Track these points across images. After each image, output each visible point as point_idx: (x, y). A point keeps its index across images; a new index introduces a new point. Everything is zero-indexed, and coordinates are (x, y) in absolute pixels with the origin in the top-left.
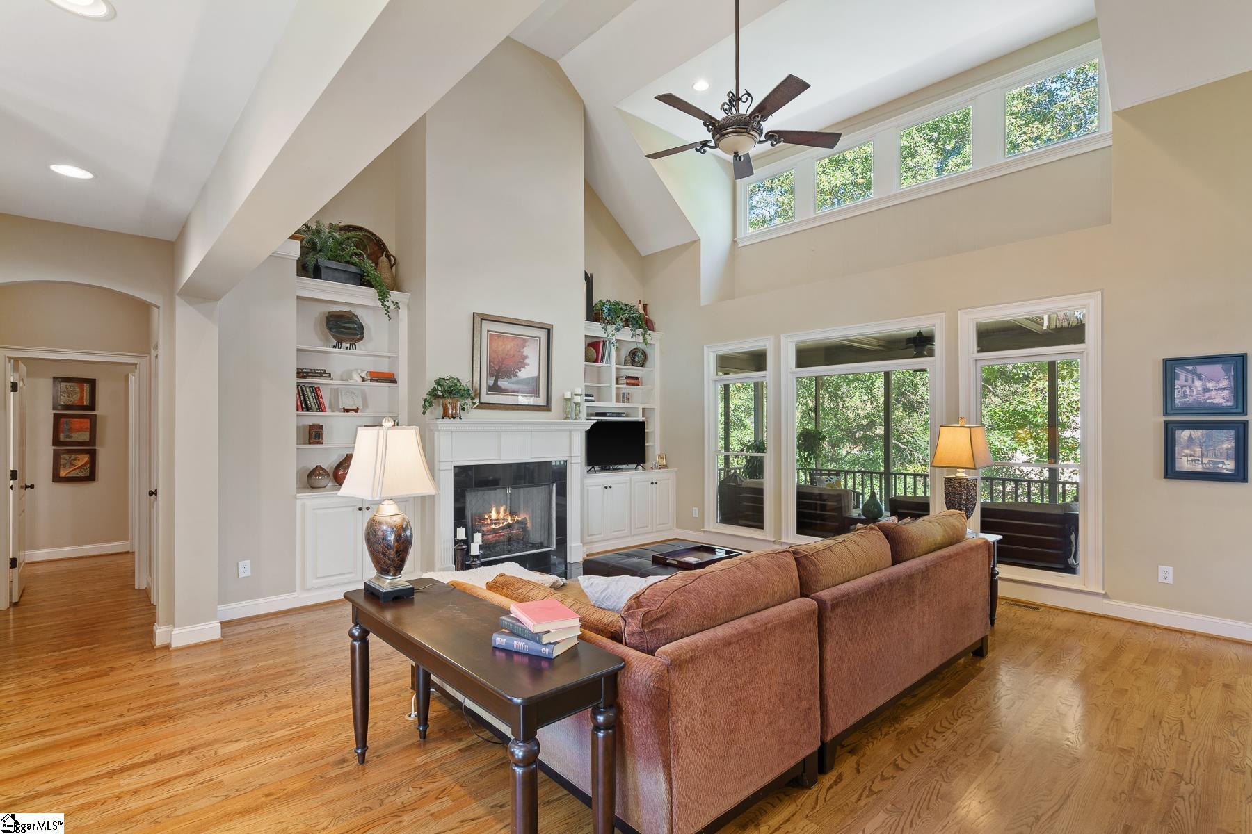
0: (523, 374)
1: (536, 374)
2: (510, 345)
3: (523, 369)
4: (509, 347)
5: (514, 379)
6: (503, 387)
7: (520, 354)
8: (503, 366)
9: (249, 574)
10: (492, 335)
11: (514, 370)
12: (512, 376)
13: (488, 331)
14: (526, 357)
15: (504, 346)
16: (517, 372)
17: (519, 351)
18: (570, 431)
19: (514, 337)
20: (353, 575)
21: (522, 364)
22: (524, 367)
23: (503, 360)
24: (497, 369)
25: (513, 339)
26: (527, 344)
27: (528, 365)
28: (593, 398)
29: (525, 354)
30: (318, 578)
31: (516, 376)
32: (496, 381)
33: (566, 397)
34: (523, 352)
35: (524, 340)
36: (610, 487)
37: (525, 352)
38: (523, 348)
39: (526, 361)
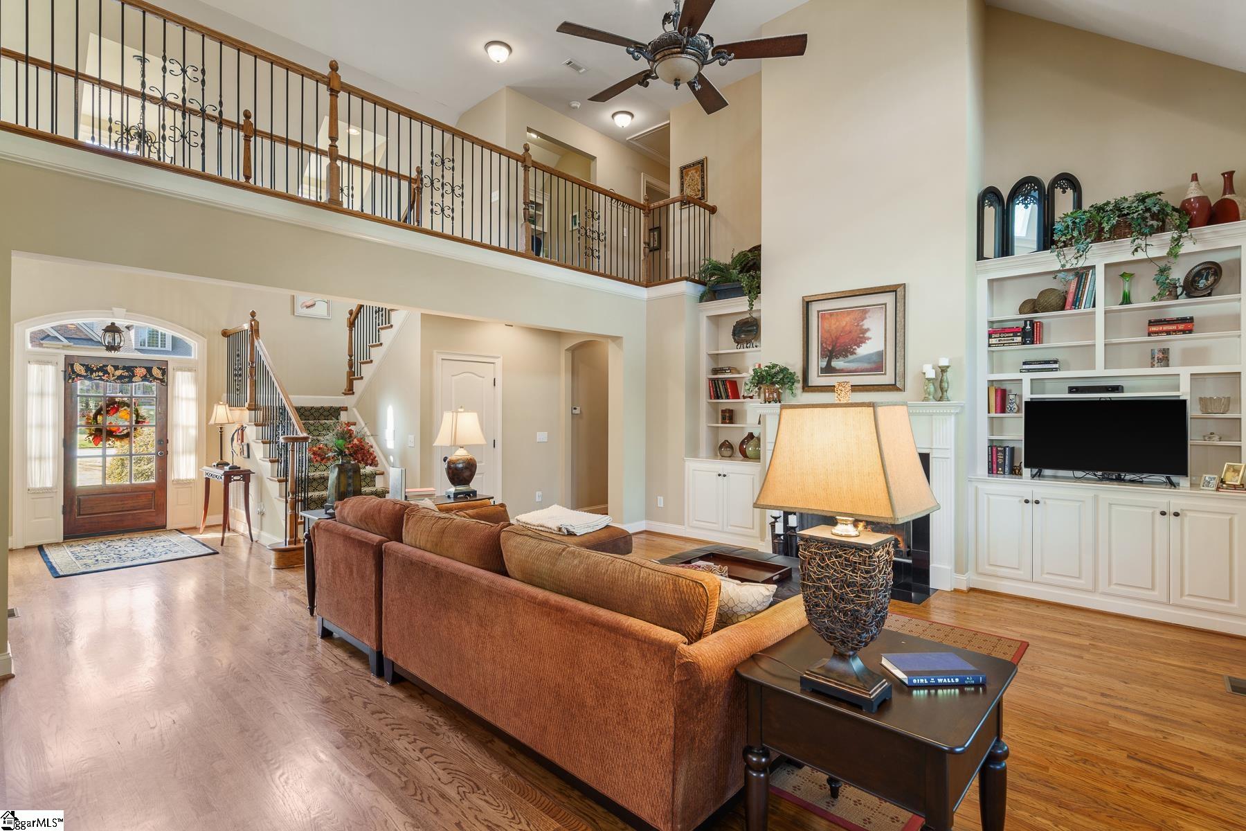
0: (863, 350)
1: (881, 348)
2: (845, 321)
3: (863, 345)
4: (845, 323)
5: (851, 357)
6: (838, 368)
7: (859, 327)
8: (838, 345)
9: (662, 506)
10: (822, 315)
11: (851, 348)
12: (848, 354)
13: (818, 312)
14: (868, 330)
15: (838, 323)
16: (855, 349)
17: (858, 325)
18: (931, 415)
19: (850, 311)
20: (717, 525)
21: (860, 339)
22: (864, 342)
23: (837, 338)
24: (830, 349)
25: (849, 313)
26: (867, 315)
27: (869, 339)
28: (1055, 366)
29: (865, 327)
30: (696, 521)
31: (853, 353)
32: (829, 363)
33: (921, 371)
34: (863, 325)
35: (863, 312)
36: (1037, 502)
37: (866, 324)
38: (863, 321)
39: (868, 335)
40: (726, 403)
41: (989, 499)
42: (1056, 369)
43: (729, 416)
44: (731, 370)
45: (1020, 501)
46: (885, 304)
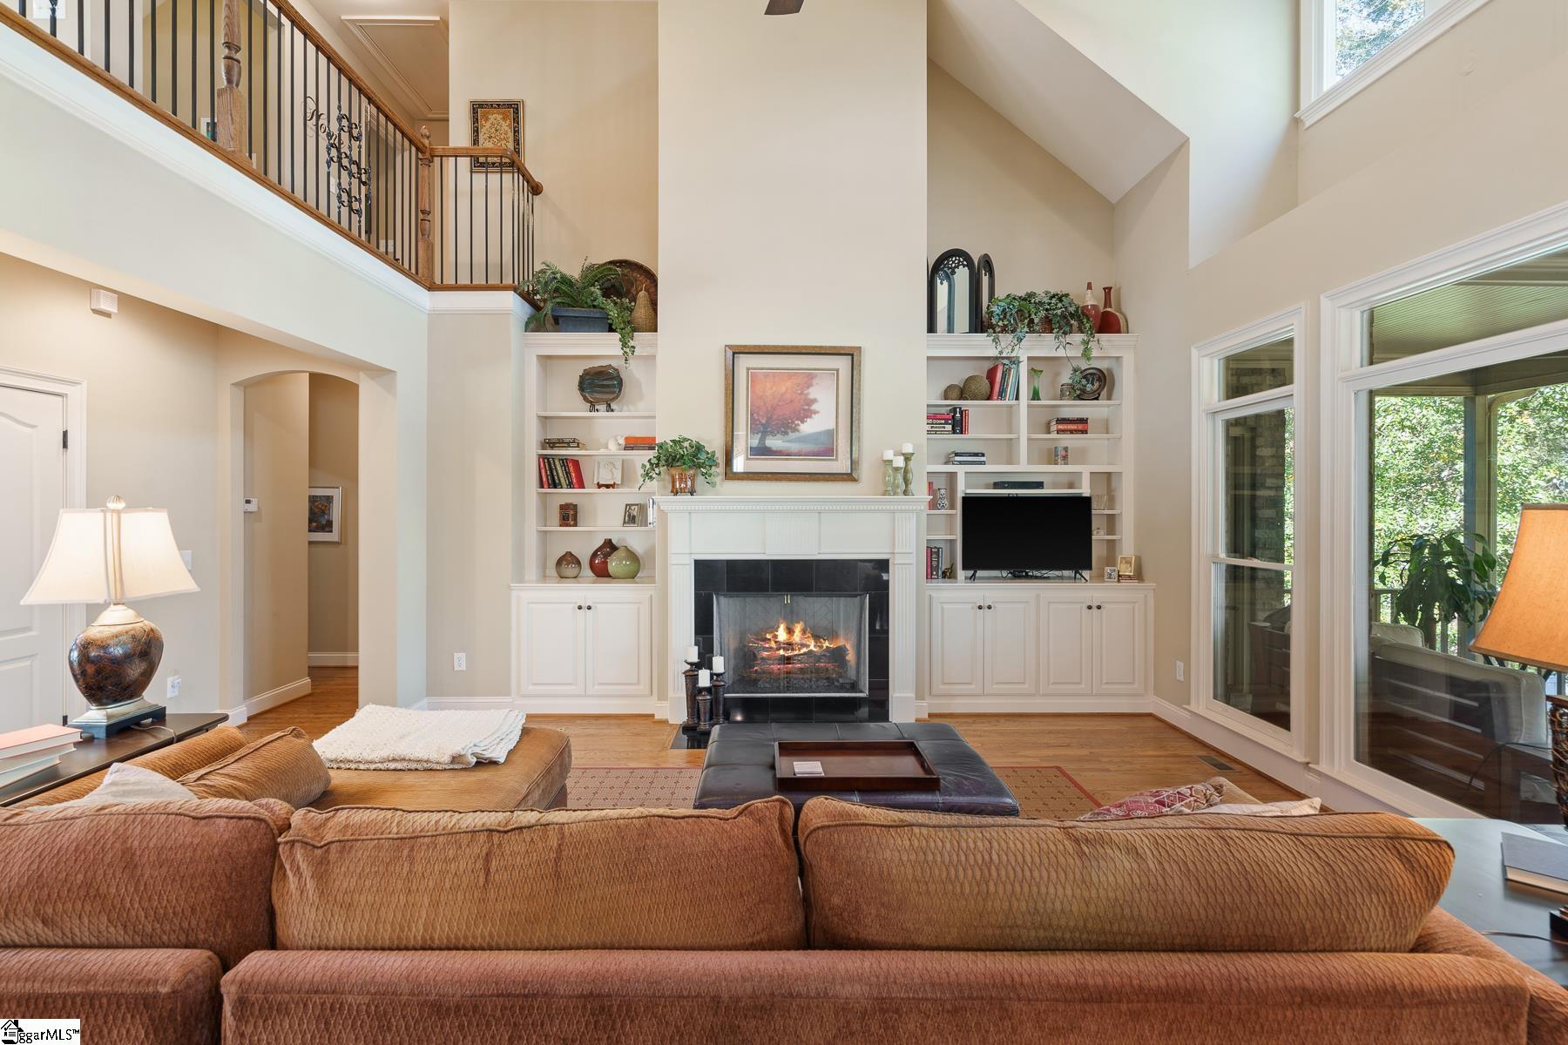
0: (808, 427)
1: (832, 426)
2: (784, 387)
3: (809, 420)
4: (784, 389)
5: (792, 435)
6: (774, 449)
7: (803, 397)
8: (775, 417)
9: (464, 667)
10: (753, 375)
11: (793, 422)
12: (789, 431)
13: (748, 369)
14: (814, 401)
15: (774, 388)
16: (798, 425)
17: (801, 394)
18: (893, 512)
19: (790, 374)
20: (574, 687)
21: (806, 413)
22: (811, 417)
23: (774, 409)
24: (764, 422)
25: (790, 376)
26: (814, 382)
27: (816, 412)
28: (982, 459)
29: (811, 396)
30: (535, 684)
31: (795, 430)
32: (762, 440)
33: (885, 458)
34: (808, 394)
35: (809, 377)
36: (989, 607)
37: (813, 393)
38: (808, 388)
39: (814, 407)
40: (565, 494)
41: (943, 608)
42: (983, 463)
43: (569, 515)
44: (575, 443)
45: (972, 608)
46: (837, 370)
